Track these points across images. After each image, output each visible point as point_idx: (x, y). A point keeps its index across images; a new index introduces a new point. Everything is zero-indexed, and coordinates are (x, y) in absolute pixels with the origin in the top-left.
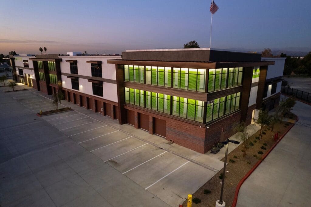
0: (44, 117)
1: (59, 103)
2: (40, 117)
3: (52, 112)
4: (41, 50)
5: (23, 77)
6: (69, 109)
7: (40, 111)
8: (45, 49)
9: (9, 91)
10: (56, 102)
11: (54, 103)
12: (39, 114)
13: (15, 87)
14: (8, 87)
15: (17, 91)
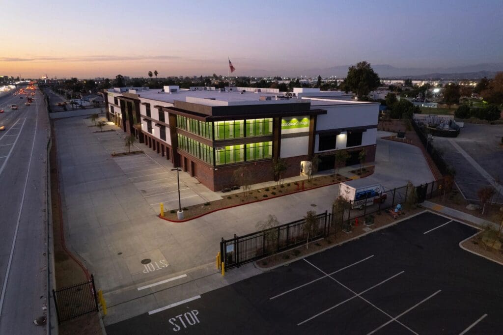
0: (114, 158)
1: (131, 146)
2: (112, 158)
3: (125, 154)
4: (150, 74)
5: (114, 116)
6: (141, 152)
7: (113, 153)
8: (156, 73)
9: (97, 132)
10: (128, 144)
11: (126, 145)
12: (112, 155)
13: (102, 127)
14: (96, 127)
15: (105, 131)
